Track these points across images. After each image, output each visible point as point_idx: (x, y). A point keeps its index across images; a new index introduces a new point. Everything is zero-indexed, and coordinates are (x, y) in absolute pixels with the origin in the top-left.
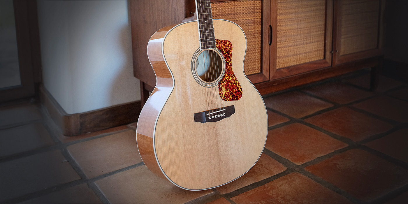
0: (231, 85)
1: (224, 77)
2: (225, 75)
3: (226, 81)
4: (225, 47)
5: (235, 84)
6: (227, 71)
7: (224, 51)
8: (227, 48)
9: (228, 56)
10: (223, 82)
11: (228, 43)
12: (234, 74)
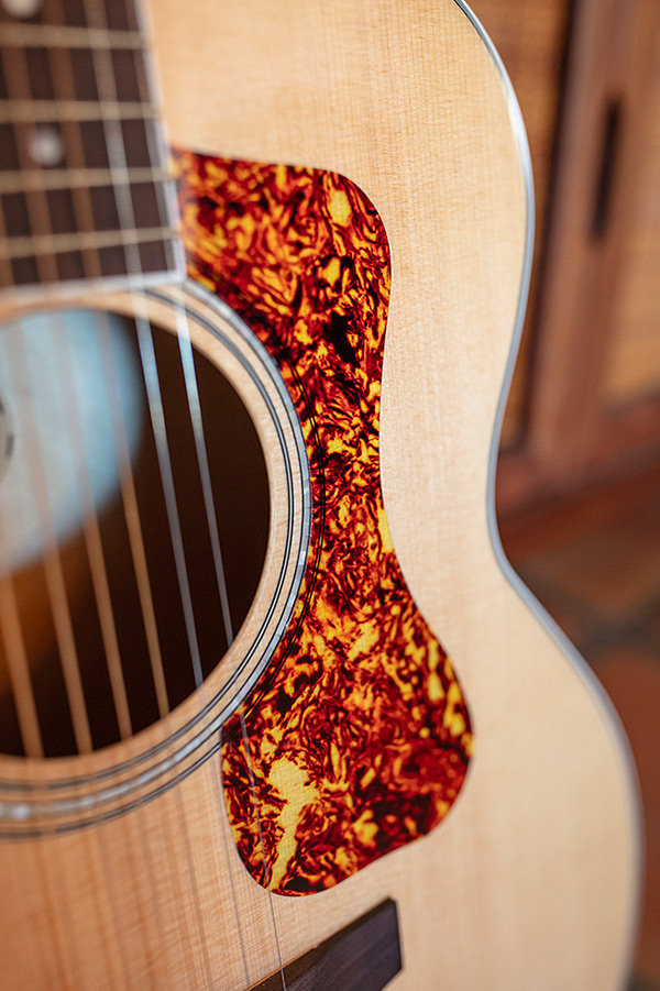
0: (367, 704)
1: (289, 644)
2: (308, 612)
3: (314, 679)
4: (306, 262)
5: (406, 680)
6: (331, 564)
7: (290, 322)
8: (331, 273)
9: (340, 378)
10: (282, 703)
11: (339, 208)
12: (400, 583)
